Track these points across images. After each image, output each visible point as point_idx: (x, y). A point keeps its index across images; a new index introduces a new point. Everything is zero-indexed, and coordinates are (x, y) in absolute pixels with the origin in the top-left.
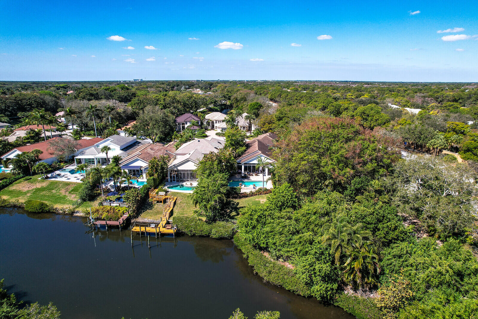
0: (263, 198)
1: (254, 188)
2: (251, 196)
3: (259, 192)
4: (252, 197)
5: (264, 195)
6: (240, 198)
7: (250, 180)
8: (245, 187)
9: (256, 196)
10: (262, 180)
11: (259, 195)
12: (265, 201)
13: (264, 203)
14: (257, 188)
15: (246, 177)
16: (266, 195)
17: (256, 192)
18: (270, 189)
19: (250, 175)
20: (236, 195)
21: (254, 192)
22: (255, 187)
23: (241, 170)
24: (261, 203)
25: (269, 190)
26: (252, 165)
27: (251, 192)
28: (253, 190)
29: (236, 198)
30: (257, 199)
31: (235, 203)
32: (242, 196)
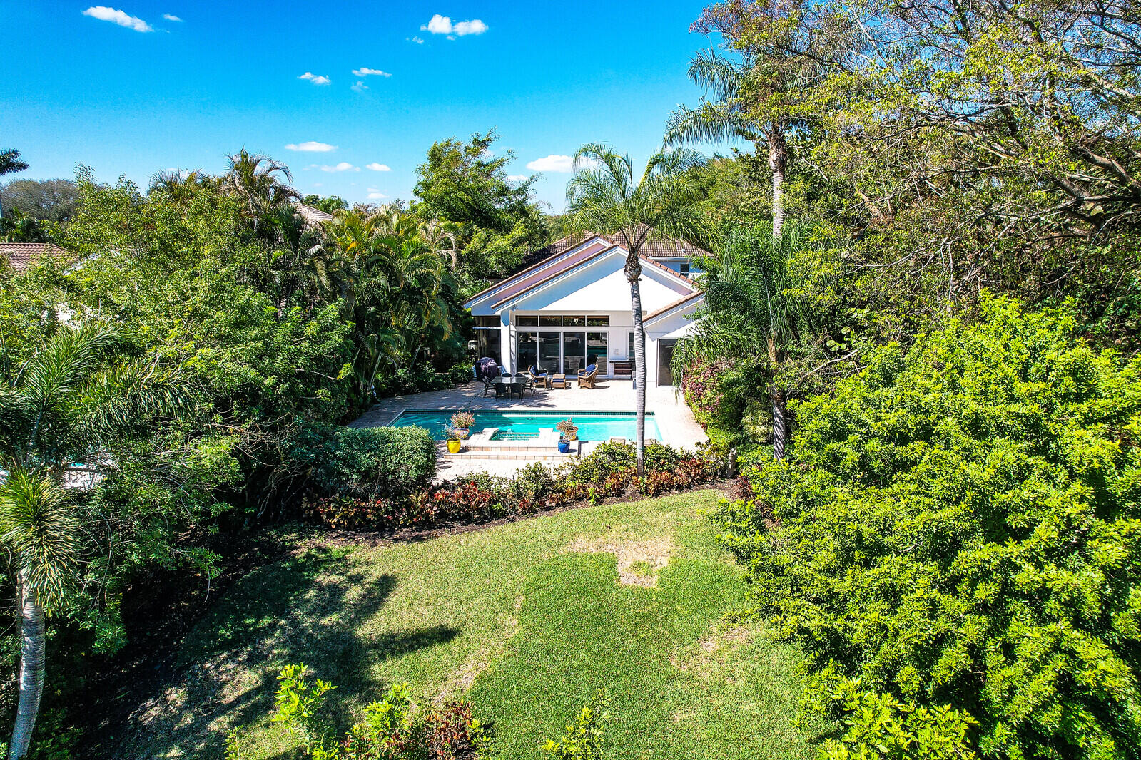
0: (641, 528)
1: (565, 449)
2: (531, 511)
3: (602, 479)
4: (540, 522)
5: (648, 503)
6: (426, 525)
7: (543, 408)
8: (494, 443)
9: (579, 510)
10: (633, 405)
11: (598, 502)
12: (664, 562)
13: (653, 584)
14: (589, 450)
15: (518, 392)
16: (666, 499)
17: (583, 473)
18: (694, 450)
19: (549, 385)
20: (385, 504)
21: (564, 480)
22: (574, 445)
23: (498, 360)
24: (628, 579)
25: (688, 458)
26: (562, 330)
27: (535, 473)
28: (555, 464)
29: (382, 528)
30: (584, 544)
31: (358, 579)
32: (443, 515)
